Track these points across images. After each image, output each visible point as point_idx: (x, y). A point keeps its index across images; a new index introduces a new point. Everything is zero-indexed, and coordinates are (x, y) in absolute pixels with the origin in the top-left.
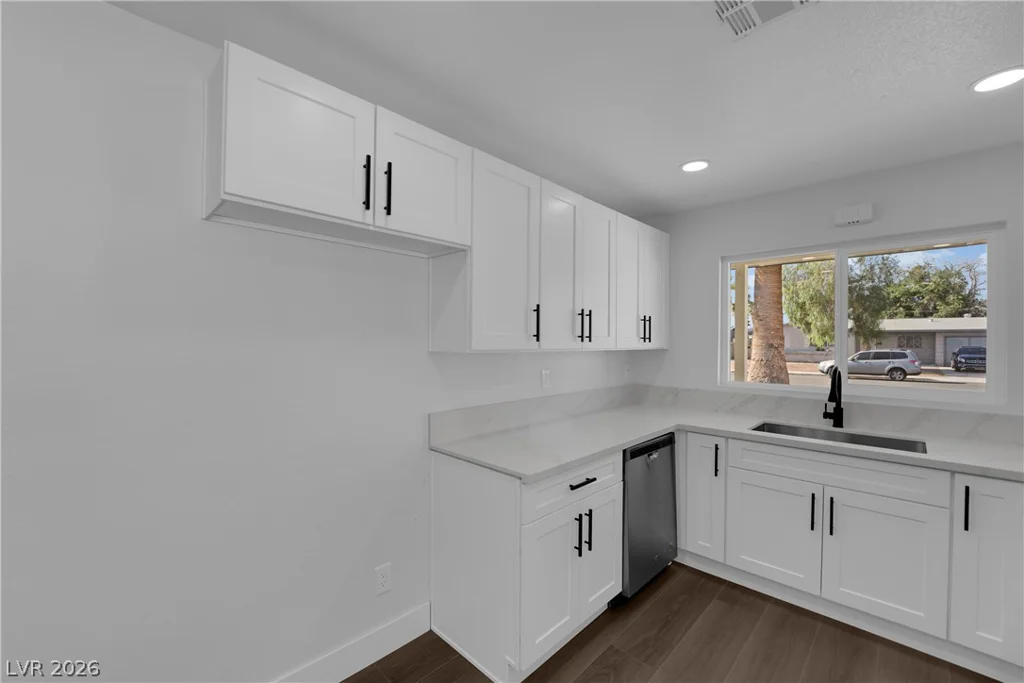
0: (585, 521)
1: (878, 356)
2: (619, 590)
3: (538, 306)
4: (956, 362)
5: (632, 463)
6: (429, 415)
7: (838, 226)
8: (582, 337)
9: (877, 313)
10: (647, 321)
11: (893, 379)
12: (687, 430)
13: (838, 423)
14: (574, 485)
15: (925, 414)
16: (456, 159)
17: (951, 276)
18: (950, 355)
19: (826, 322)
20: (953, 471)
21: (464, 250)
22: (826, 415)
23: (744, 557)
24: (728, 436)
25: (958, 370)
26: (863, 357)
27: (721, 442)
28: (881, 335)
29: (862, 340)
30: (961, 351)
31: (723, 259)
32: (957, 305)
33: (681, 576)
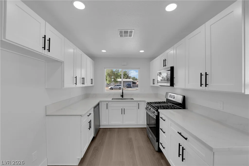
0: (90, 122)
1: (118, 86)
2: (93, 136)
3: (76, 77)
4: (127, 86)
5: (95, 109)
6: (46, 106)
7: (123, 65)
8: (83, 83)
9: (117, 78)
10: (92, 80)
11: (119, 89)
12: (101, 102)
13: (123, 97)
14: (88, 115)
15: (132, 94)
16: (61, 39)
17: (126, 72)
18: (126, 85)
19: (109, 79)
20: (137, 101)
21: (62, 62)
22: (121, 96)
23: (112, 122)
24: (109, 101)
25: (127, 87)
26: (115, 86)
27: (108, 103)
28: (117, 82)
29: (115, 83)
30: (128, 84)
31: (105, 68)
32: (126, 77)
33: (101, 130)
